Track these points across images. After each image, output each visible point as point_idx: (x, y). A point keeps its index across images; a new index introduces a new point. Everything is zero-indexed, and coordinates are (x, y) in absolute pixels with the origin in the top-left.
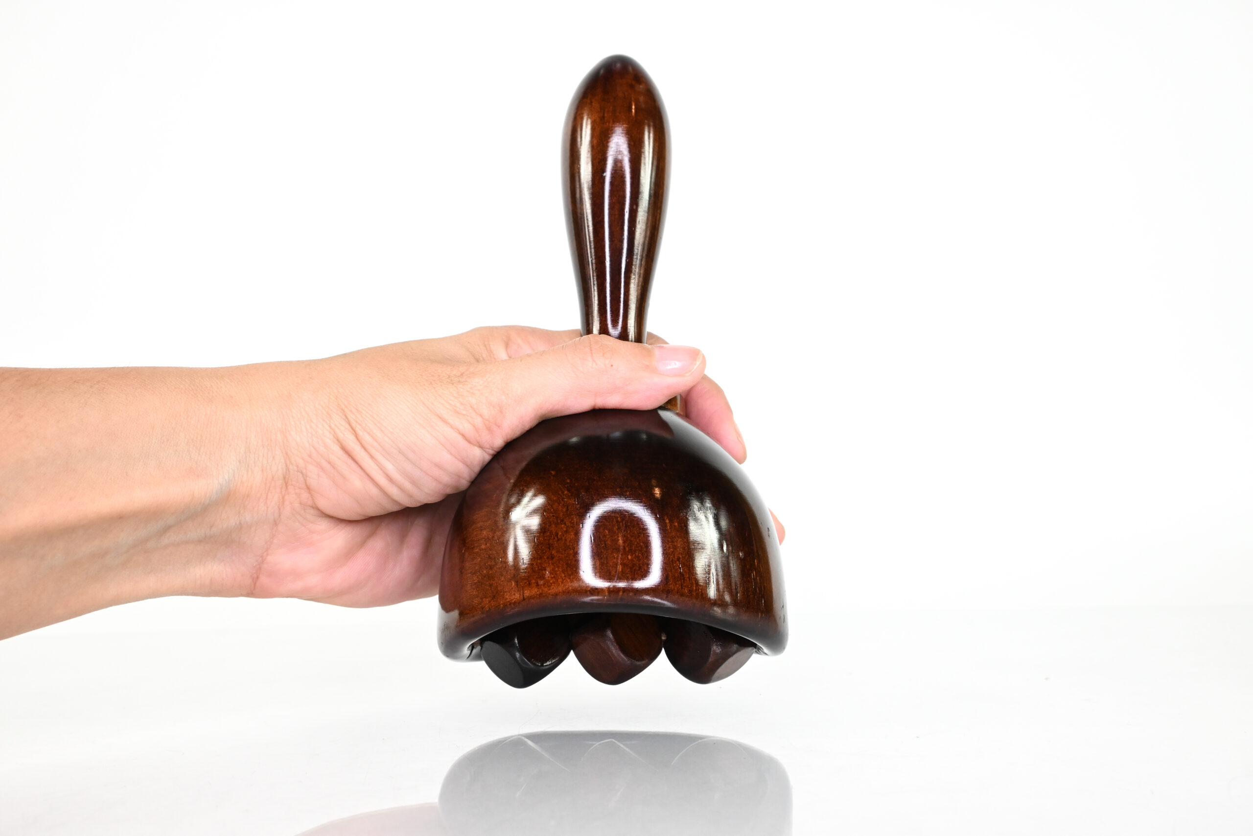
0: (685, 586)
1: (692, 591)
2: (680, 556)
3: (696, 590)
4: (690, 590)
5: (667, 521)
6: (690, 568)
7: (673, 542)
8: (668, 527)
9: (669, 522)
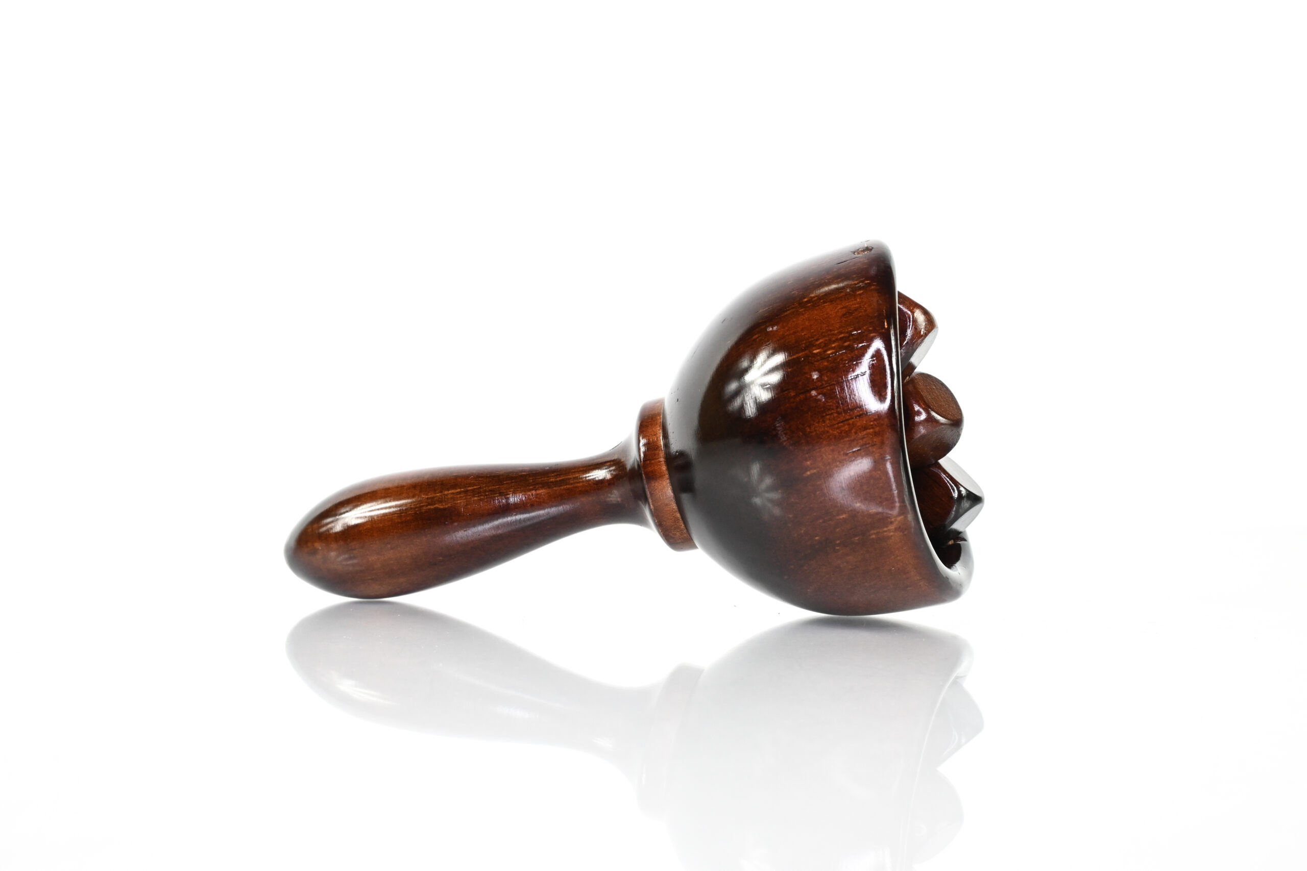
0: (873, 441)
1: (875, 433)
2: (842, 453)
3: (873, 428)
4: (875, 435)
5: (808, 473)
6: (851, 440)
7: (829, 464)
8: (815, 471)
9: (809, 470)
